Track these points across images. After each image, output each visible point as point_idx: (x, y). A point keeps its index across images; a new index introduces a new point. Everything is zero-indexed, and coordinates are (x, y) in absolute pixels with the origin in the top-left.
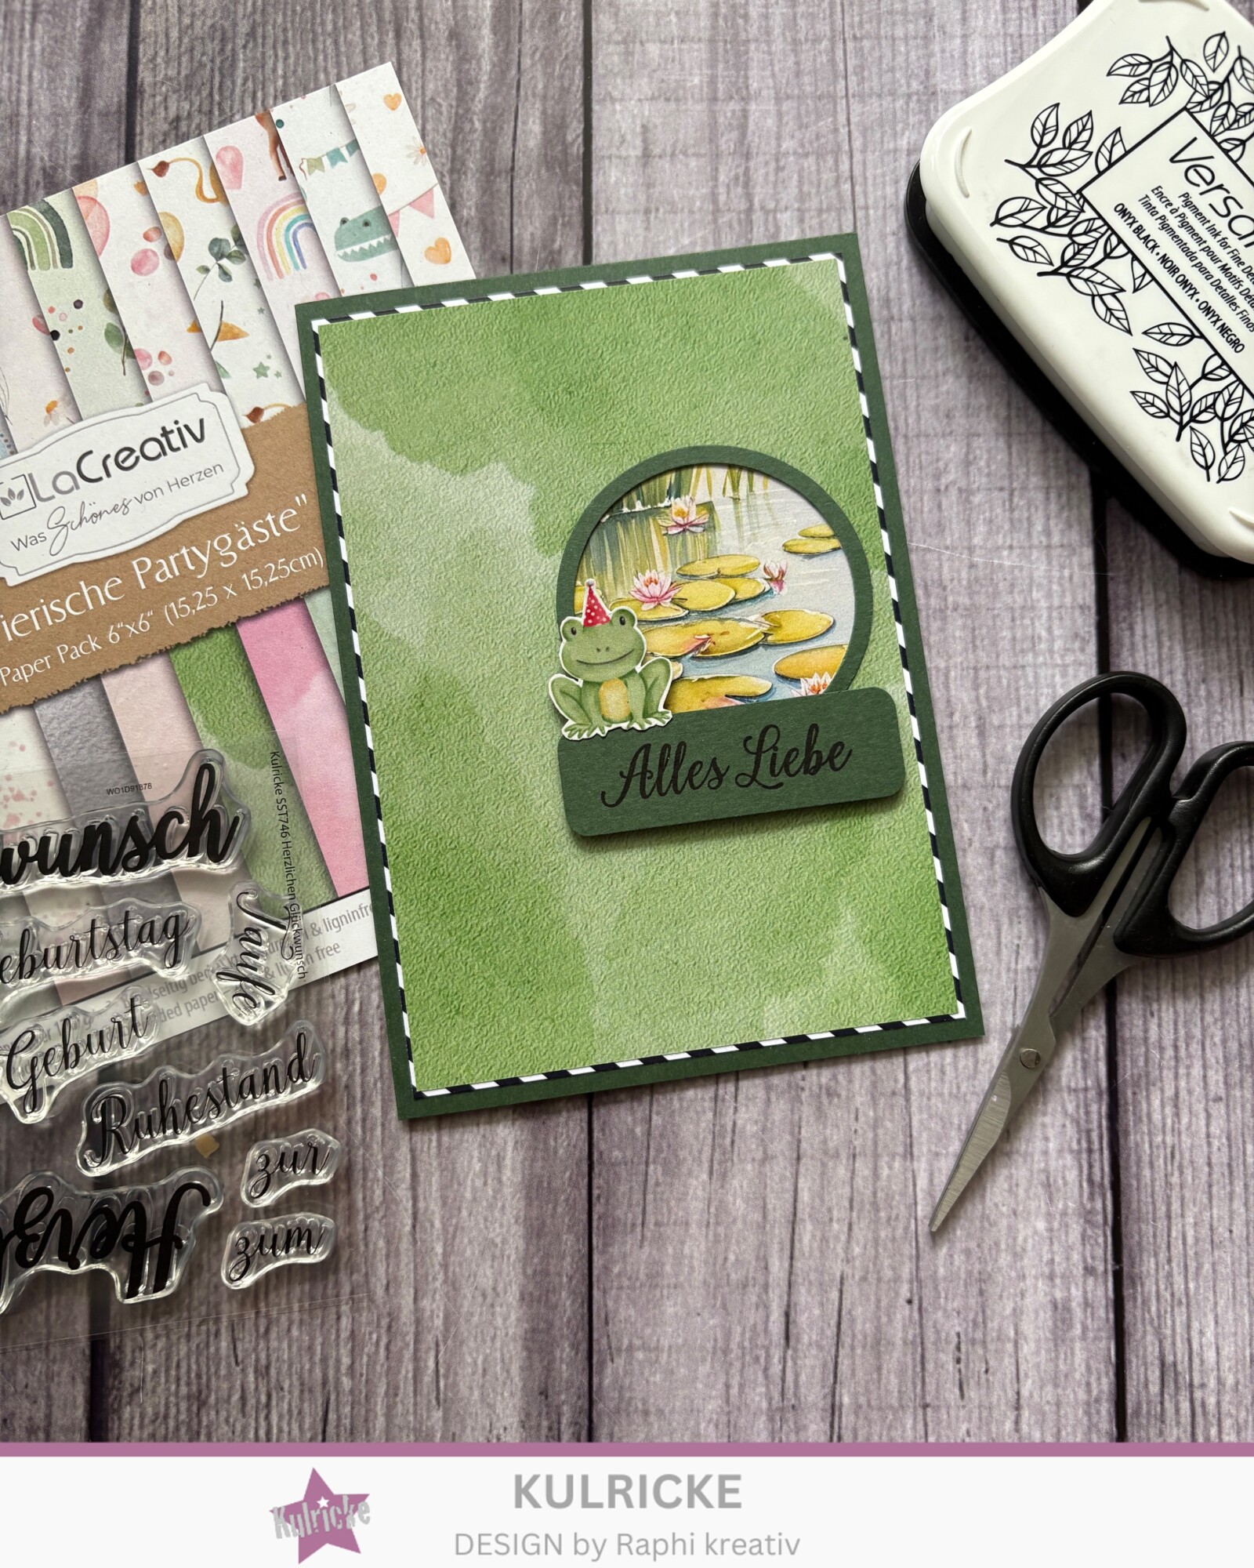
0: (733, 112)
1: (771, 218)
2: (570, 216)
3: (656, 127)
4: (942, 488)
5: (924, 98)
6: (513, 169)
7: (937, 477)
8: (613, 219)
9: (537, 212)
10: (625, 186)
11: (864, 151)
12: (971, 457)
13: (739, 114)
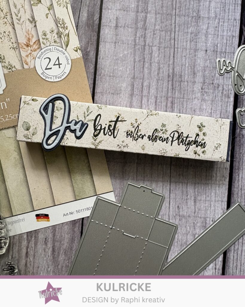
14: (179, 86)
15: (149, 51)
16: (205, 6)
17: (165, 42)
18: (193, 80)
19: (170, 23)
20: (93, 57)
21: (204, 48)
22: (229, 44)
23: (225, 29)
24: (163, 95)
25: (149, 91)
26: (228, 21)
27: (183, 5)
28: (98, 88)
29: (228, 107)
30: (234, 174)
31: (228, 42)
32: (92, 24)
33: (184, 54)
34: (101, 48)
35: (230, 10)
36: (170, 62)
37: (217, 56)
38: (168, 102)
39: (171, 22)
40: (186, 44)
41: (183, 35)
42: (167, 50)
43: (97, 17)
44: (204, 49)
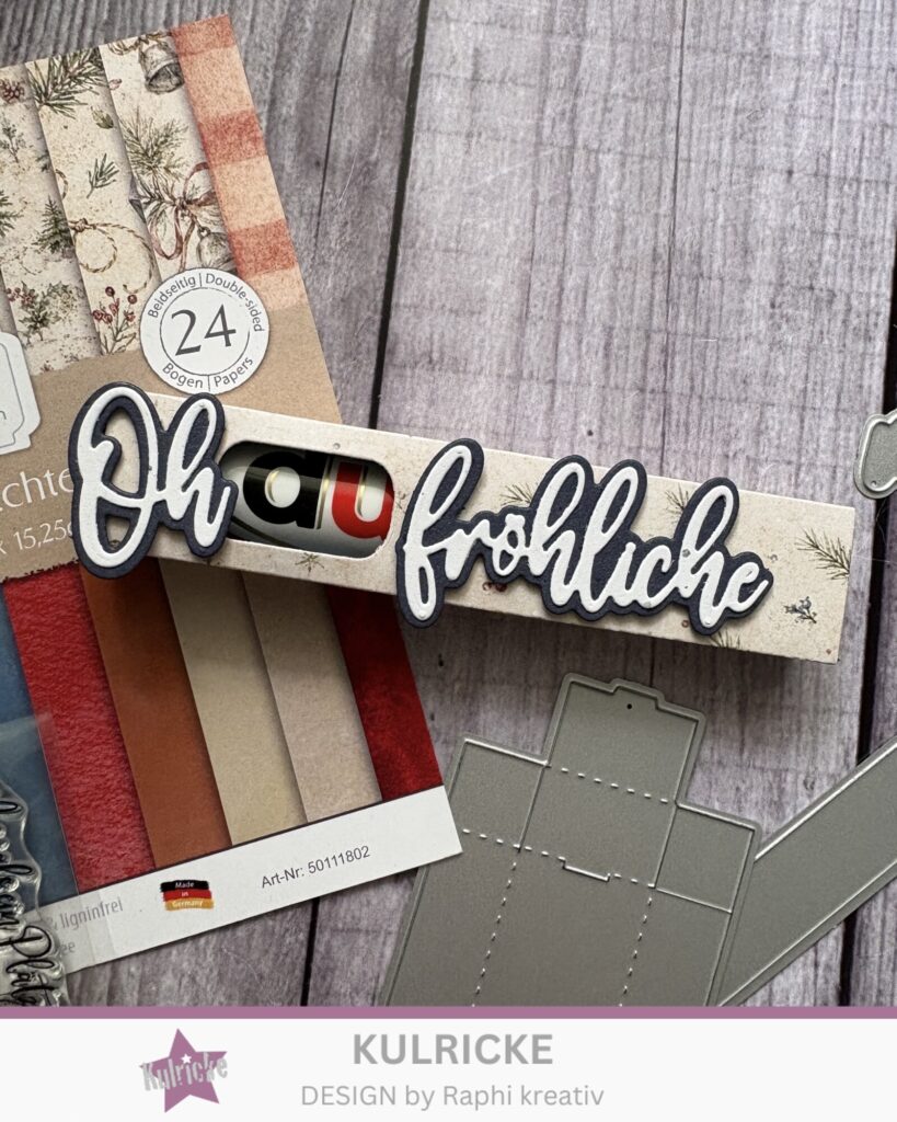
0: (568, 47)
1: (593, 157)
2: (391, 129)
3: (488, 51)
4: (731, 454)
5: (757, 60)
6: (338, 74)
7: (727, 443)
8: (434, 136)
9: (358, 120)
10: (450, 106)
11: (693, 104)
12: (763, 426)
13: (573, 49)
14: (689, 292)
15: (587, 169)
16: (785, 20)
17: (643, 139)
18: (741, 274)
19: (663, 75)
20: (388, 181)
21: (782, 164)
22: (871, 151)
23: (858, 98)
24: (635, 322)
25: (585, 306)
26: (868, 74)
27: (709, 14)
28: (403, 290)
29: (867, 373)
30: (885, 615)
31: (867, 143)
32: (389, 68)
33: (711, 182)
34: (417, 153)
35: (876, 35)
36: (659, 206)
37: (826, 193)
38: (651, 346)
39: (667, 71)
40: (717, 147)
41: (709, 117)
42: (652, 166)
43: (406, 45)
44: (779, 167)
